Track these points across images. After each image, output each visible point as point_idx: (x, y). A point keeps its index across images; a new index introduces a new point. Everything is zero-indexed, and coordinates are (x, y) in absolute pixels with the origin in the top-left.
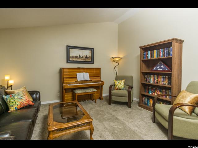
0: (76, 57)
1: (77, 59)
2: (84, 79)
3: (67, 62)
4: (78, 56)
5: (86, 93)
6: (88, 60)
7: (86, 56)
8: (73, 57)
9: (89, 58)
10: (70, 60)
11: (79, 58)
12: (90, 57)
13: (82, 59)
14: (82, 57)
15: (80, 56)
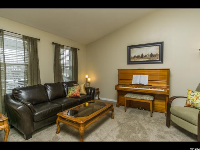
0: (138, 57)
1: (140, 59)
2: (140, 82)
3: (128, 64)
4: (141, 55)
5: (136, 99)
6: (155, 59)
7: (152, 54)
8: (134, 57)
9: (155, 56)
10: (131, 60)
11: (141, 58)
12: (157, 54)
13: (146, 59)
14: (146, 56)
15: (142, 55)
